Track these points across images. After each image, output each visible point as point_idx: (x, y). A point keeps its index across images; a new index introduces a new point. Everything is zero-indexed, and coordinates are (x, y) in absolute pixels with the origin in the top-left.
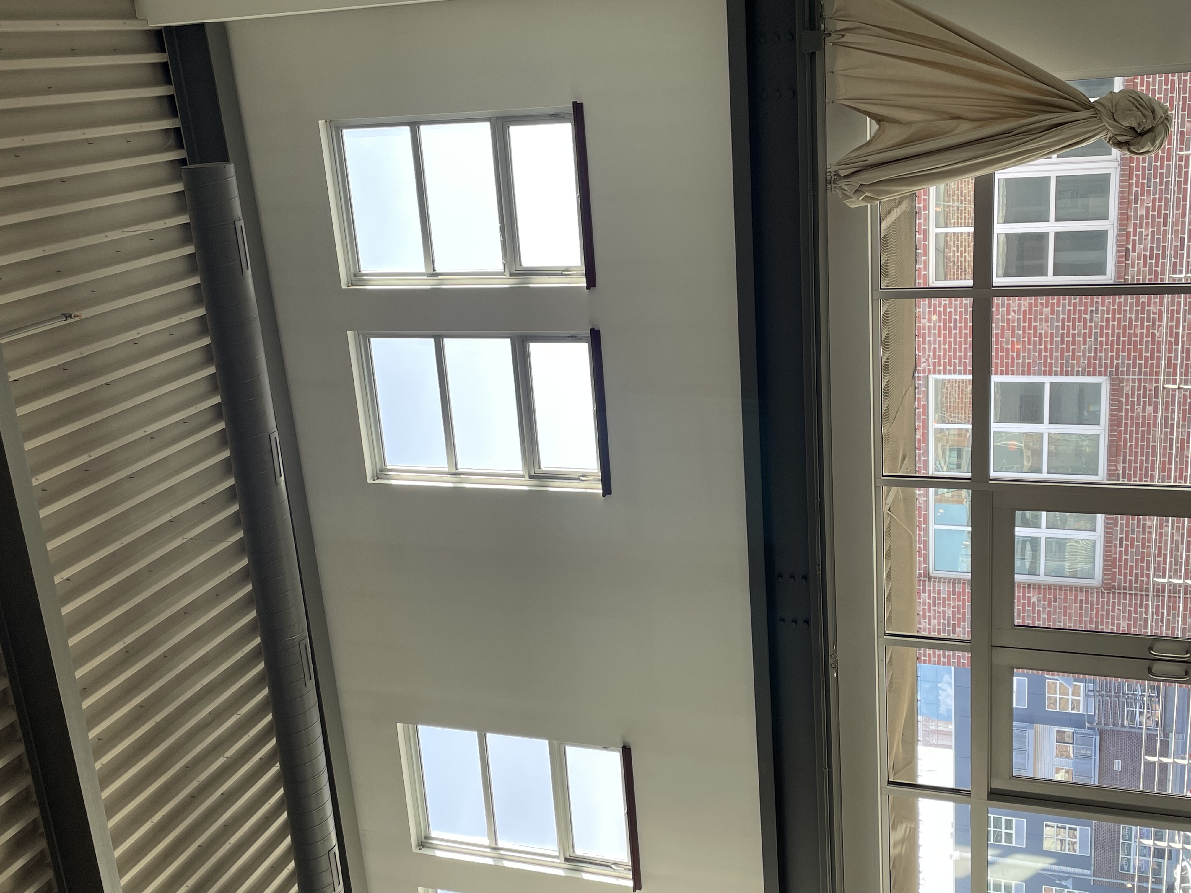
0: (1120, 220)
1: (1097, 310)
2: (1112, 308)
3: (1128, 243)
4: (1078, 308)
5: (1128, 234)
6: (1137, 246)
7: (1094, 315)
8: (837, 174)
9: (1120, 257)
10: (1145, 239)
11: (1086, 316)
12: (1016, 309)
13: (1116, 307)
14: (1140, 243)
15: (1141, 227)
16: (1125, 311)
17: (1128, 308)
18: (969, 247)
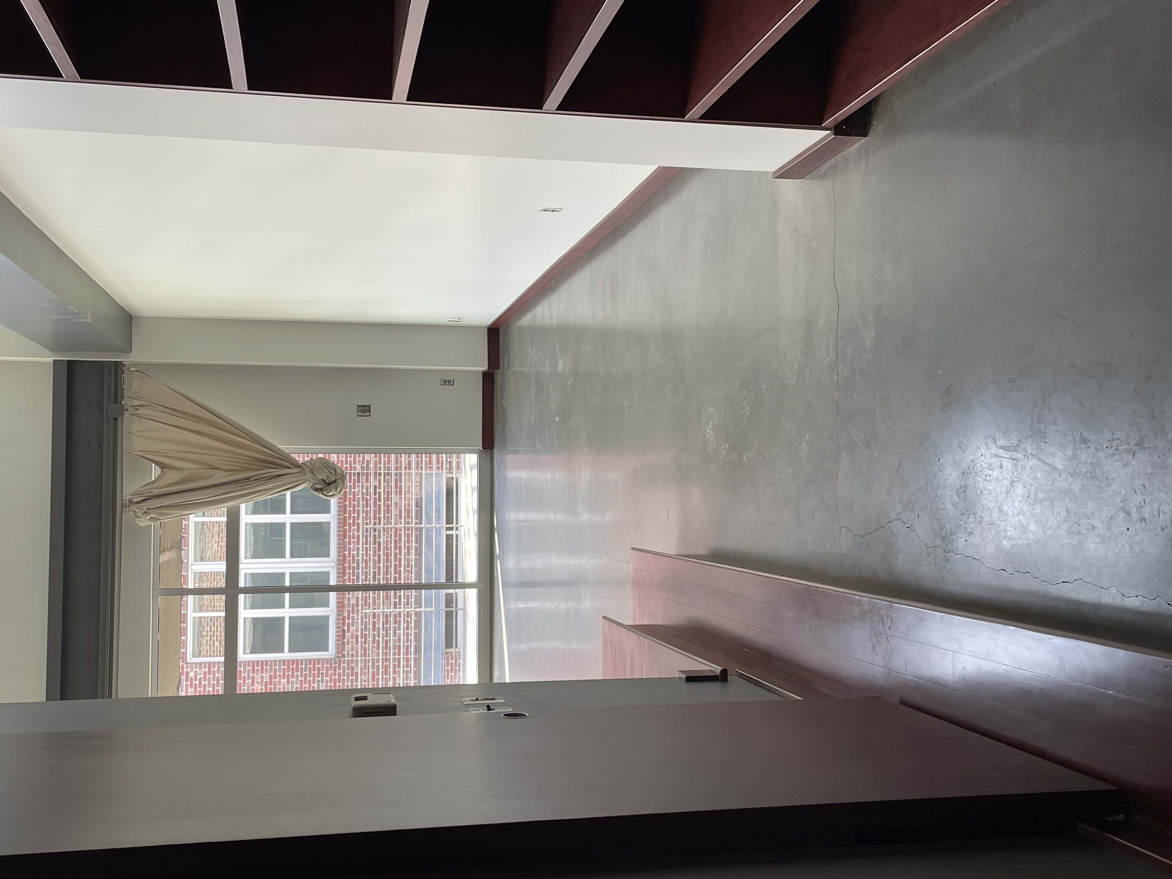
0: (338, 607)
1: (322, 680)
2: (333, 678)
3: (344, 626)
4: (308, 679)
5: (344, 618)
6: (351, 627)
7: (321, 684)
8: (131, 502)
9: (338, 636)
10: (357, 622)
11: (314, 685)
12: (259, 680)
13: (337, 677)
14: (353, 626)
15: (353, 613)
16: (344, 680)
17: (345, 678)
18: (220, 627)
